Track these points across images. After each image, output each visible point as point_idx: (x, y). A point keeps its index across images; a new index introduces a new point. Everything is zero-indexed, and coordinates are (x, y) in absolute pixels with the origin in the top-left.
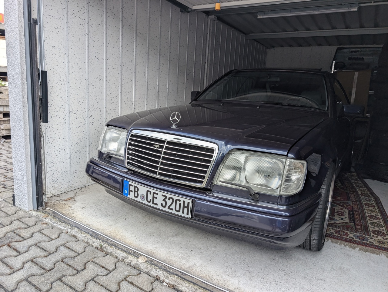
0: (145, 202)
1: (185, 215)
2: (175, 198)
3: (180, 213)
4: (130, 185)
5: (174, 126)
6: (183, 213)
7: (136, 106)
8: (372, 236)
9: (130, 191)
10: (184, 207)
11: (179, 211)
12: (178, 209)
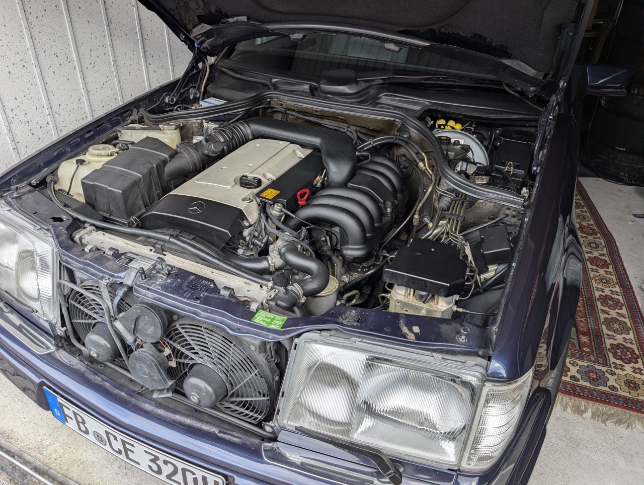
7: (85, 70)
8: (613, 365)
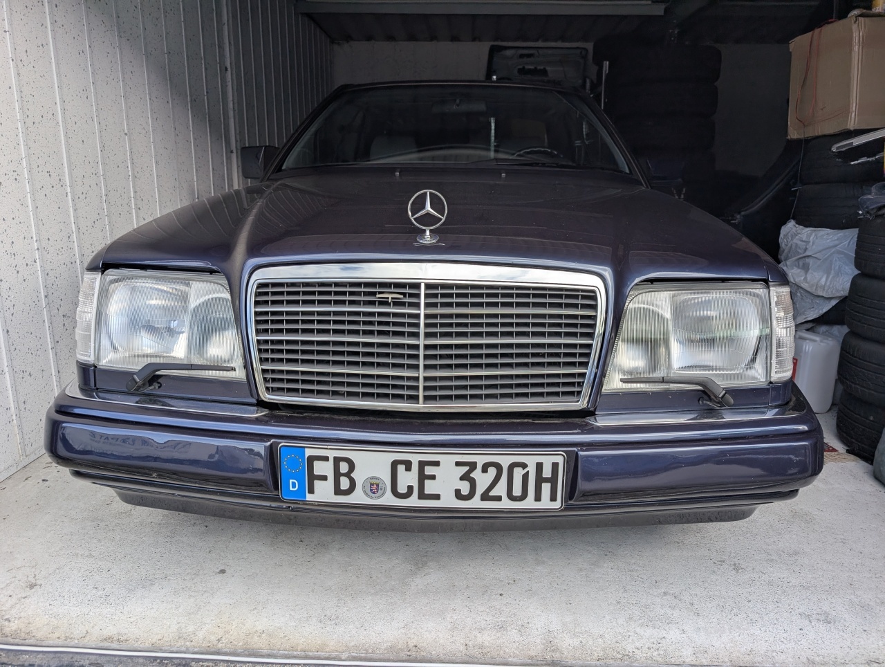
0: (388, 499)
1: (546, 503)
2: (505, 461)
3: (529, 503)
4: (312, 459)
5: (428, 238)
6: (538, 498)
9: (313, 478)
10: (540, 480)
11: (523, 497)
12: (517, 491)
